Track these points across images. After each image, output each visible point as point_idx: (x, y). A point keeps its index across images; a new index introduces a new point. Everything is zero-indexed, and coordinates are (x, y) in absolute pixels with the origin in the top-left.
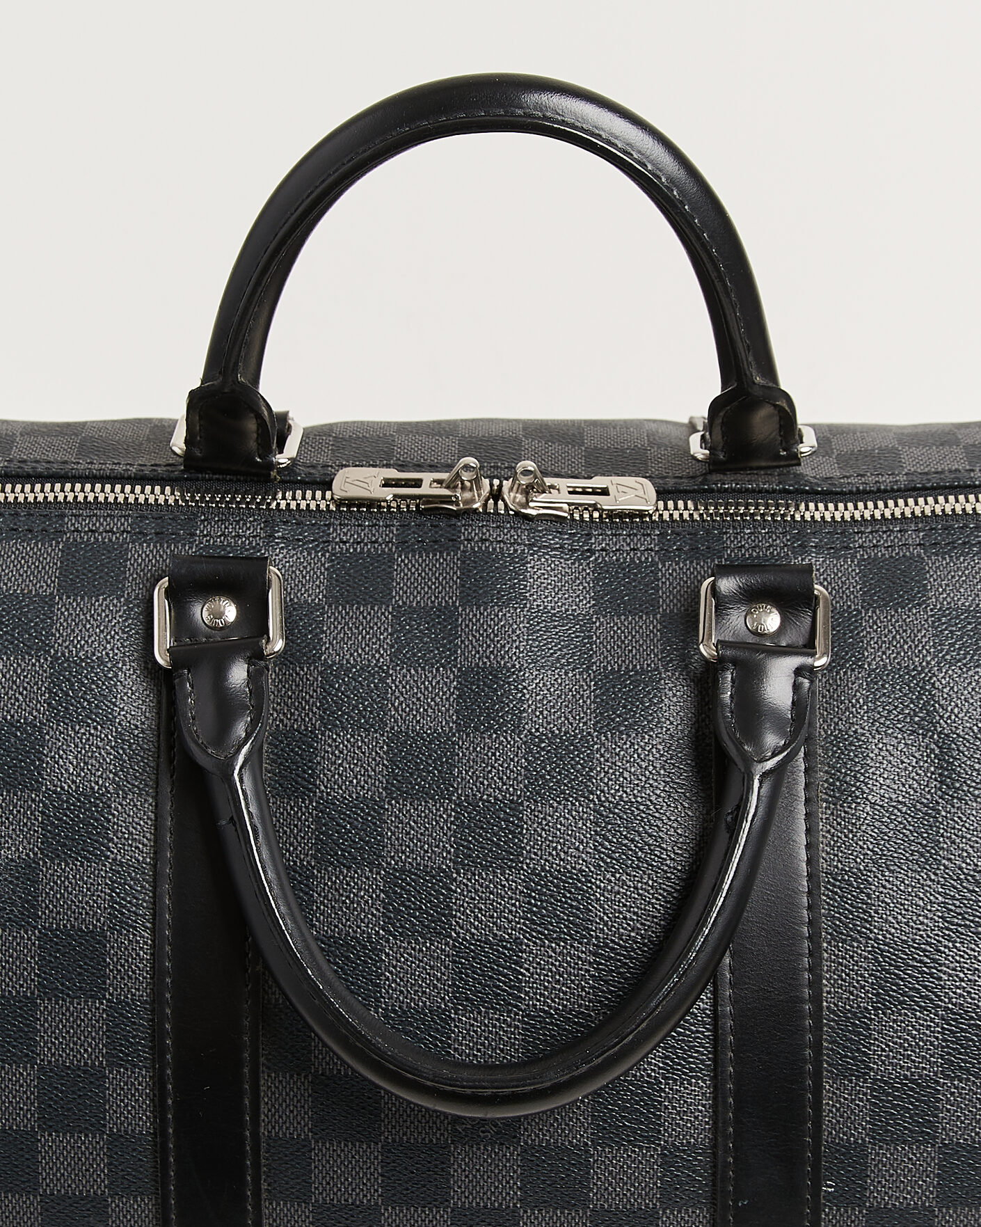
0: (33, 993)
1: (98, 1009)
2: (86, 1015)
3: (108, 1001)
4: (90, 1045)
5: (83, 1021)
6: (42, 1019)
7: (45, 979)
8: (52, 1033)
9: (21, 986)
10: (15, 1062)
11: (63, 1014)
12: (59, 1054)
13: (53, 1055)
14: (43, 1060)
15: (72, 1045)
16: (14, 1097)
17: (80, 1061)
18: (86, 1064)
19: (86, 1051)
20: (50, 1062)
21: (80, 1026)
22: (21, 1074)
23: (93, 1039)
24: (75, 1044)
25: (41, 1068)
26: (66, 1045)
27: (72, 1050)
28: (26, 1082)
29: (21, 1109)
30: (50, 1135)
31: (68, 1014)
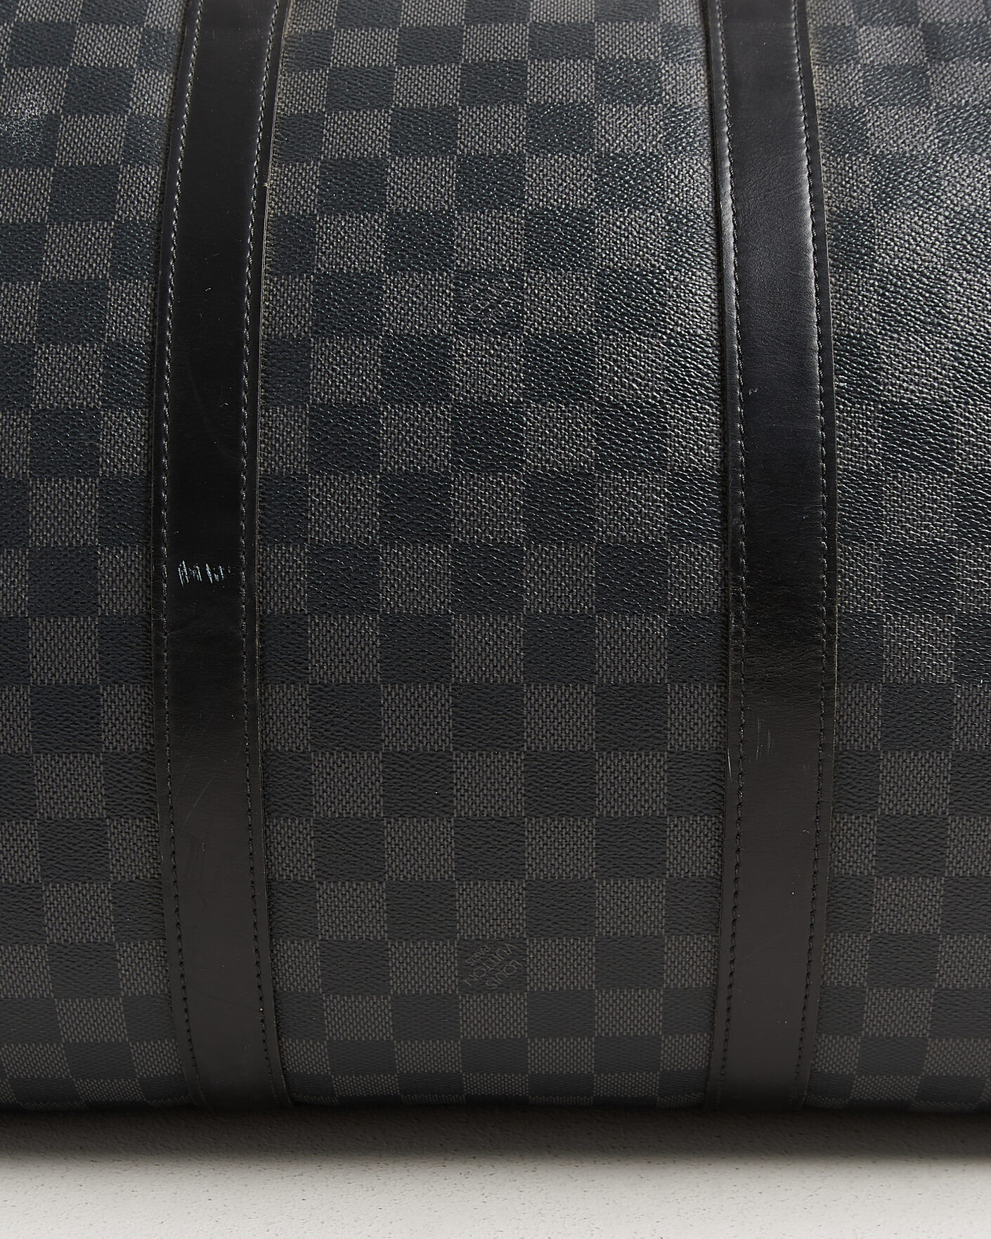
0: (43, 220)
1: (106, 229)
2: (93, 234)
3: (116, 222)
4: (95, 261)
5: (91, 240)
6: (50, 241)
7: (56, 207)
8: (58, 253)
9: (33, 214)
10: (19, 280)
11: (71, 236)
12: (64, 271)
13: (58, 272)
14: (47, 277)
15: (77, 262)
16: (15, 312)
17: (84, 276)
18: (89, 277)
19: (91, 266)
20: (54, 278)
21: (87, 244)
22: (24, 291)
23: (99, 255)
24: (80, 260)
25: (45, 284)
26: (71, 262)
27: (77, 266)
28: (28, 298)
29: (21, 323)
30: (48, 347)
31: (75, 235)
